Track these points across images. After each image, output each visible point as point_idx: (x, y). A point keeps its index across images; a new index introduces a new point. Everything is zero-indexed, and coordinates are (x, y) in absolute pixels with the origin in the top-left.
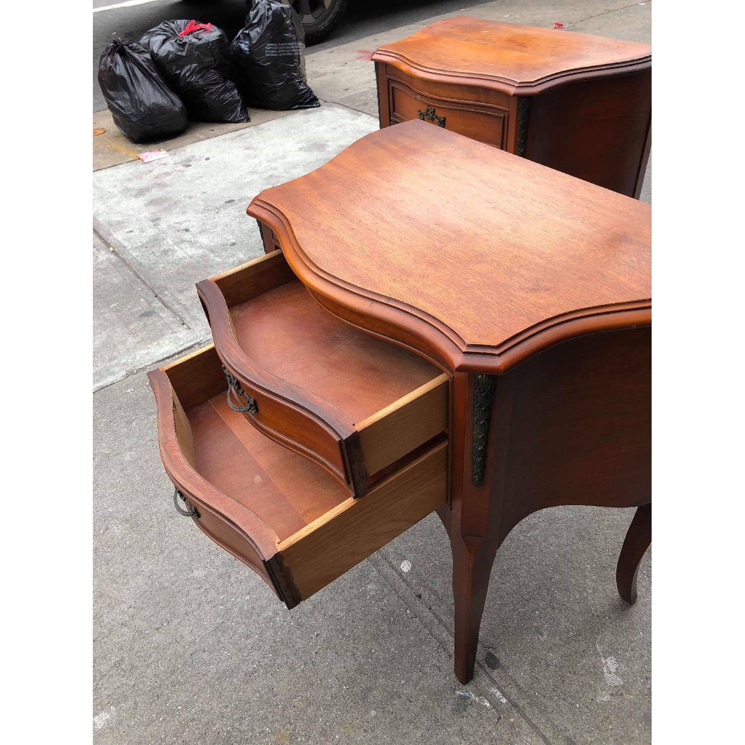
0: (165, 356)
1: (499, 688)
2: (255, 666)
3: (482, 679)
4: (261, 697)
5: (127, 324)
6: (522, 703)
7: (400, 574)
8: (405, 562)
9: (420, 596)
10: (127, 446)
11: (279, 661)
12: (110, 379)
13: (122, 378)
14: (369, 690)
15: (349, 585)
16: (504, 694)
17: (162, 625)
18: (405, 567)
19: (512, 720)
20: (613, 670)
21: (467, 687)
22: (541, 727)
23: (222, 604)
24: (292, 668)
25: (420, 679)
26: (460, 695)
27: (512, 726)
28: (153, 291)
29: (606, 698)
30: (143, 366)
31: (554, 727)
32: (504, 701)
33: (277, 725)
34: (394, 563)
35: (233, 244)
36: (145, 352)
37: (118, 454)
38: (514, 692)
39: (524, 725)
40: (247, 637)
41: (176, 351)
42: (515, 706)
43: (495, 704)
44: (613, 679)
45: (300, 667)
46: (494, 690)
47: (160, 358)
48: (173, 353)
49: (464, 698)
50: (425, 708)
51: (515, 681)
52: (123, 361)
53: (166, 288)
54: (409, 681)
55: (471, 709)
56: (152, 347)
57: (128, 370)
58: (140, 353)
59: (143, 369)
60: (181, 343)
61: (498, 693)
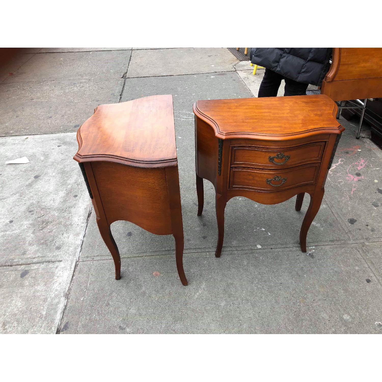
0: (71, 277)
1: (311, 246)
2: (274, 299)
3: (307, 248)
4: (286, 301)
5: (22, 286)
6: (316, 244)
7: (260, 249)
8: (257, 246)
9: (271, 249)
10: (125, 309)
11: (276, 292)
12: (61, 306)
13: (67, 300)
14: (297, 273)
15: (257, 263)
17: (240, 322)
18: (259, 247)
19: (320, 248)
20: (316, 224)
21: (307, 252)
22: (324, 244)
23: (243, 301)
25: (299, 261)
26: (309, 255)
27: (322, 249)
28: (6, 266)
29: (322, 229)
30: (67, 289)
31: (326, 241)
32: (314, 247)
33: (298, 301)
34: (256, 248)
35: (11, 222)
36: (57, 284)
37: (127, 315)
38: (312, 244)
39: (323, 247)
41: (72, 272)
42: (316, 246)
43: (314, 249)
44: (318, 225)
45: (280, 287)
46: (310, 248)
47: (70, 279)
50: (309, 263)
51: (310, 242)
52: (53, 296)
53: (10, 259)
54: (299, 263)
55: (314, 255)
56: (57, 280)
57: (62, 296)
58: (55, 287)
59: (70, 289)
60: (69, 268)
61: (311, 247)
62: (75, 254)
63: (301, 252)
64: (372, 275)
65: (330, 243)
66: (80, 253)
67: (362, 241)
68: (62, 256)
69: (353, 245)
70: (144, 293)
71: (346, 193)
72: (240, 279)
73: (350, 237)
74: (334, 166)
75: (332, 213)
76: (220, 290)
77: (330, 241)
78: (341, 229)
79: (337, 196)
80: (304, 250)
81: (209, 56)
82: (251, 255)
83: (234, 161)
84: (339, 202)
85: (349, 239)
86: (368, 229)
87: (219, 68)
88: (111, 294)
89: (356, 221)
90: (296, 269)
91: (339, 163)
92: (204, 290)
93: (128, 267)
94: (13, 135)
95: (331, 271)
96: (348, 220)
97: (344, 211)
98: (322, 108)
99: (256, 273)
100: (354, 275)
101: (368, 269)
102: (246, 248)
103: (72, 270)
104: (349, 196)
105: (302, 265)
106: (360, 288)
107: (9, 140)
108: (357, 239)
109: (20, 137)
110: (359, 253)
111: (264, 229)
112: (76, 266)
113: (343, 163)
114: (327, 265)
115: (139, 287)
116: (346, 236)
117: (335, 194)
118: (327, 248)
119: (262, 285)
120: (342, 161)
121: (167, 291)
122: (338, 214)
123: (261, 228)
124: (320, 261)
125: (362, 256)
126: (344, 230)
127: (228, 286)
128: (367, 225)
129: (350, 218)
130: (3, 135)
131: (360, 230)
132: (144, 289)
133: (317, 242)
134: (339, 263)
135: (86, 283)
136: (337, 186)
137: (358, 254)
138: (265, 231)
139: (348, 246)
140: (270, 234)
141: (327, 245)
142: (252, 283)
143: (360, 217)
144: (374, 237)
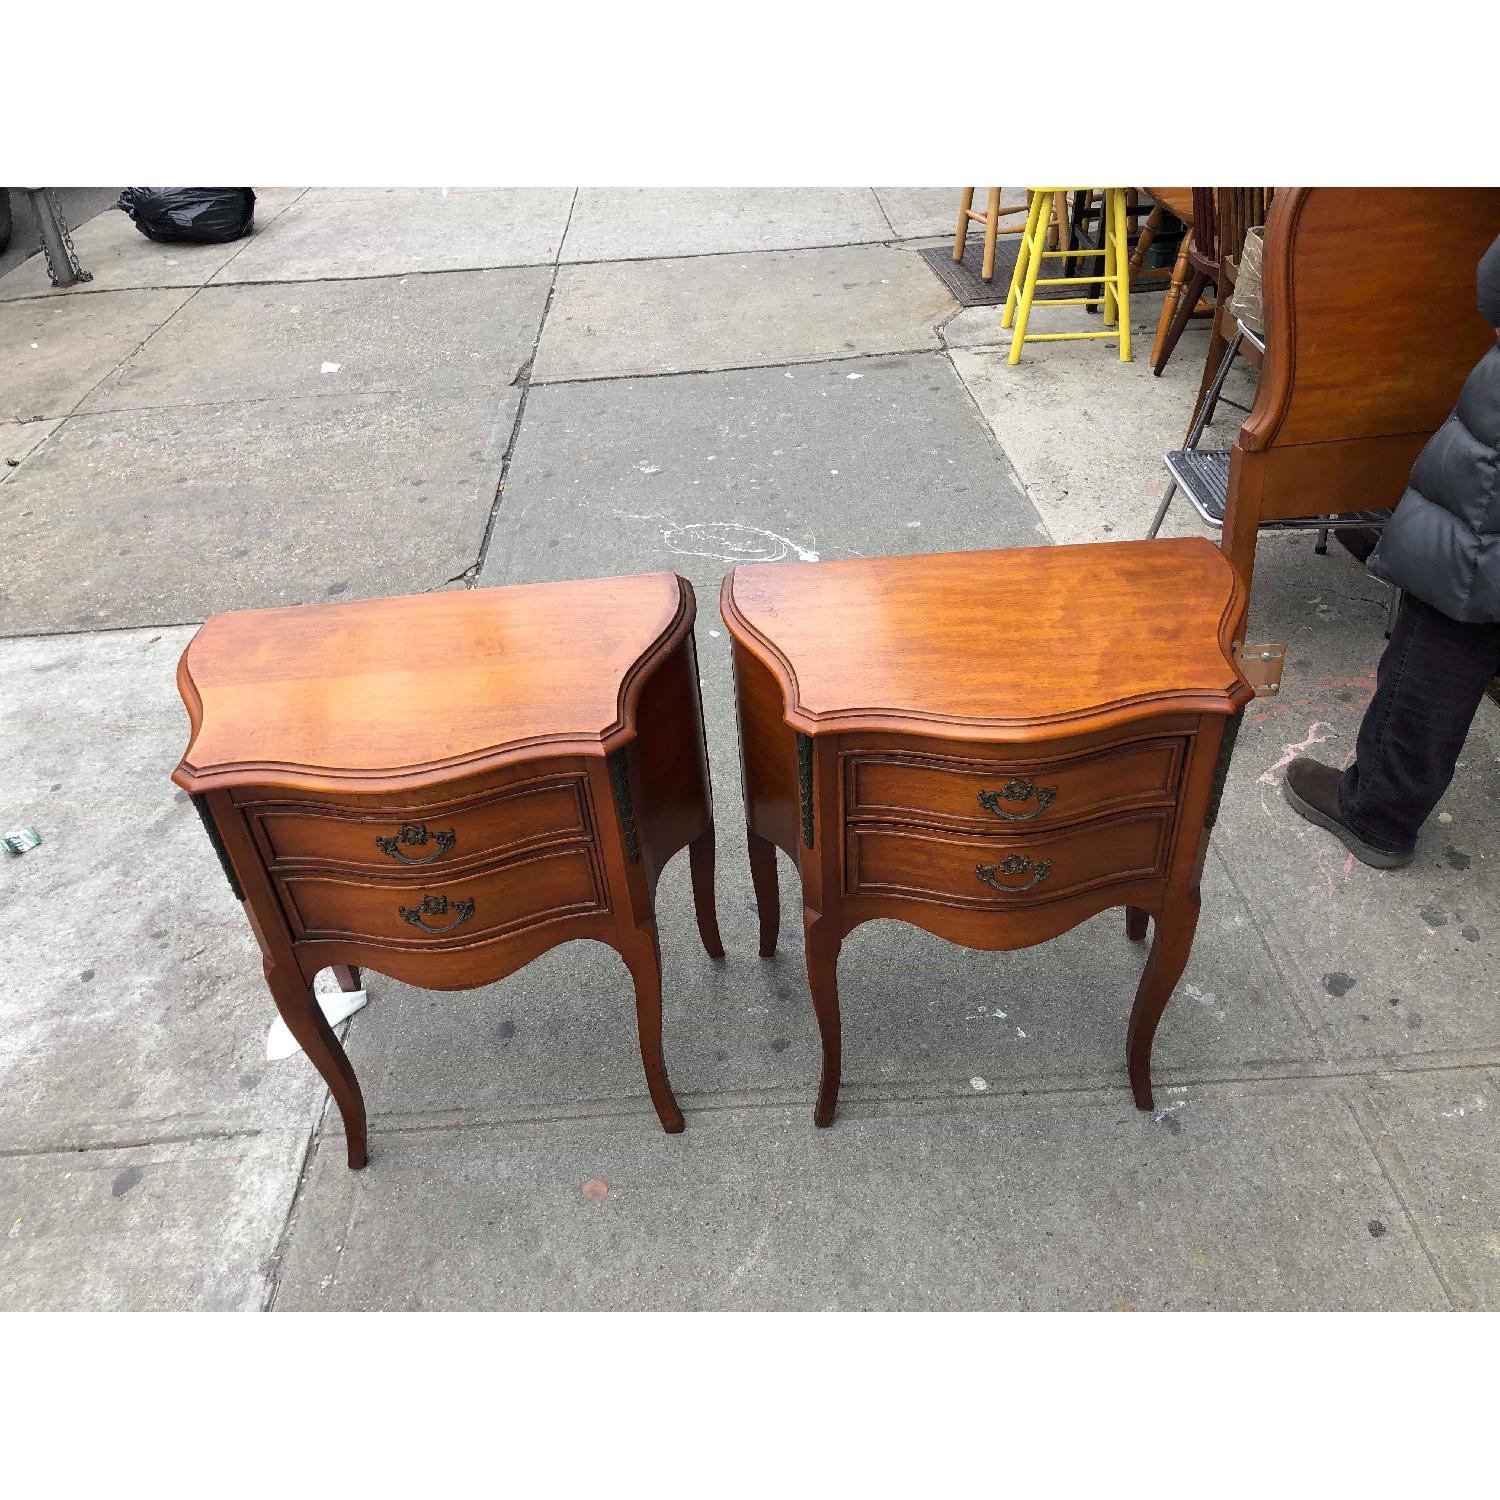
0: (290, 1196)
1: (1172, 1086)
3: (1156, 1093)
5: (116, 1227)
6: (1194, 1076)
7: (982, 1094)
8: (973, 1082)
9: (1025, 1093)
11: (1026, 1267)
13: (270, 1287)
14: (1113, 1195)
16: (1178, 1085)
18: (979, 1084)
19: (1207, 1094)
20: (1199, 993)
21: (1157, 1107)
22: (1223, 1076)
24: (1043, 1258)
25: (1125, 1143)
26: (1162, 1119)
27: (1213, 1096)
28: (63, 1149)
29: (1222, 1014)
30: (275, 1241)
31: (1230, 1066)
32: (1184, 1089)
34: (965, 1092)
35: (88, 976)
36: (241, 1223)
38: (1178, 1077)
39: (1217, 1087)
40: (972, 1288)
41: (295, 1175)
42: (1193, 1083)
43: (1185, 1097)
44: (1208, 999)
45: (1046, 1249)
46: (1168, 1091)
47: (286, 1206)
48: (295, 1180)
49: (1166, 1118)
50: (1160, 1155)
51: (1170, 1068)
52: (223, 1269)
53: (79, 1125)
54: (1122, 1154)
55: (1181, 1119)
56: (240, 1206)
57: (257, 1269)
58: (233, 1232)
59: (283, 1245)
60: (284, 1159)
61: (1175, 1089)
62: (308, 1105)
63: (1133, 1107)
64: (1392, 1204)
65: (1246, 1073)
66: (325, 1103)
67: (1369, 1065)
68: (262, 1111)
69: (1331, 1083)
70: (547, 1265)
71: (1324, 866)
72: (901, 1215)
73: (1326, 1050)
74: (1289, 754)
75: (1267, 948)
76: (821, 1257)
77: (1247, 1063)
78: (1293, 1015)
79: (1289, 880)
80: (1144, 1100)
81: (846, 286)
82: (948, 1119)
83: (858, 802)
84: (1294, 903)
85: (1320, 1058)
86: (1396, 1017)
87: (880, 336)
88: (429, 1263)
89: (1353, 982)
90: (1110, 1179)
91: (1311, 740)
92: (764, 1255)
93: (496, 1162)
94: (107, 625)
95: (1240, 1188)
96: (1324, 979)
97: (1311, 942)
98: (1185, 602)
99: (960, 1193)
100: (1323, 1203)
101: (1381, 1181)
102: (931, 1092)
103: (294, 1167)
104: (1335, 878)
105: (1132, 1160)
106: (1345, 1259)
107: (94, 645)
108: (1349, 1057)
109: (132, 636)
110: (1351, 1115)
111: (1002, 1015)
112: (310, 1151)
113: (1323, 740)
114: (1226, 1163)
115: (532, 1238)
116: (1309, 1042)
117: (1283, 872)
118: (1234, 1092)
119: (977, 1239)
120: (1320, 732)
121: (630, 1259)
122: (1287, 953)
123: (991, 1010)
124: (1204, 1148)
125: (1361, 1127)
126: (1302, 1018)
127: (852, 1240)
128: (1394, 1002)
129: (1331, 969)
130: (73, 628)
131: (1366, 1019)
132: (546, 1247)
133: (1199, 1068)
134: (1272, 1154)
135: (345, 1219)
136: (1293, 836)
137: (1348, 1118)
138: (1007, 1020)
139: (1314, 1084)
140: (1022, 1034)
141: (1234, 1081)
142: (943, 1231)
143: (1370, 967)
144: (1415, 1050)
